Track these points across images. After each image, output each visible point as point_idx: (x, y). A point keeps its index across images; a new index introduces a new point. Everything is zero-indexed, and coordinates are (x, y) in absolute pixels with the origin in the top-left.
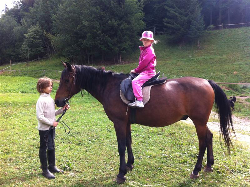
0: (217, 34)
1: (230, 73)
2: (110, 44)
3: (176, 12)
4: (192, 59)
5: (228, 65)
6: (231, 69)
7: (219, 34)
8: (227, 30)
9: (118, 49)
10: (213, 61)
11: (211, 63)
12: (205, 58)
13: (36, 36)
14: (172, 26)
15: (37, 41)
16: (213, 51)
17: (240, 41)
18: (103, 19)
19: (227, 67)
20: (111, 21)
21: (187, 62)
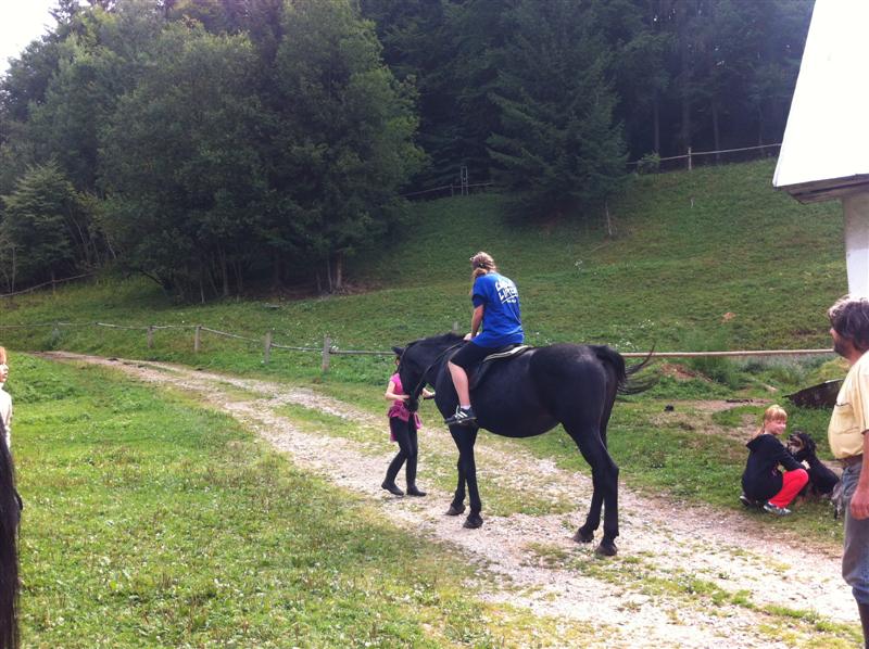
0: (672, 186)
1: (709, 317)
2: (297, 226)
3: (528, 114)
4: (585, 274)
5: (706, 290)
6: (715, 304)
7: (680, 184)
8: (707, 170)
9: (327, 241)
10: (656, 277)
11: (648, 286)
12: (626, 269)
13: (45, 204)
14: (517, 161)
15: (47, 220)
16: (655, 245)
17: (751, 206)
18: (273, 137)
19: (702, 298)
20: (302, 145)
21: (565, 281)
